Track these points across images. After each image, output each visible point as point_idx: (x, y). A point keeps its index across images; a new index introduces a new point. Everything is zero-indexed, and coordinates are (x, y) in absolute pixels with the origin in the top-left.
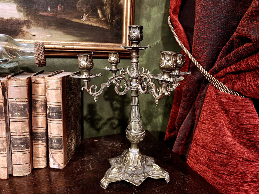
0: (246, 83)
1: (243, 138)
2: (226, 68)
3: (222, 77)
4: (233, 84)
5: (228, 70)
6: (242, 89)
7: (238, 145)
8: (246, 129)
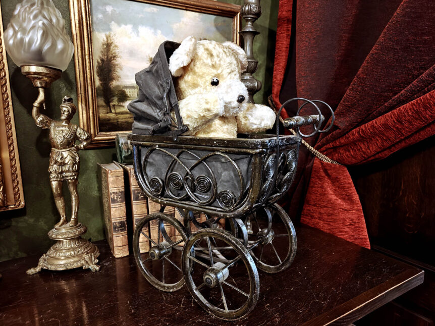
0: (341, 154)
1: (342, 195)
2: (327, 145)
3: (324, 151)
4: (333, 156)
5: (328, 146)
6: (339, 159)
7: (339, 200)
8: (343, 188)
